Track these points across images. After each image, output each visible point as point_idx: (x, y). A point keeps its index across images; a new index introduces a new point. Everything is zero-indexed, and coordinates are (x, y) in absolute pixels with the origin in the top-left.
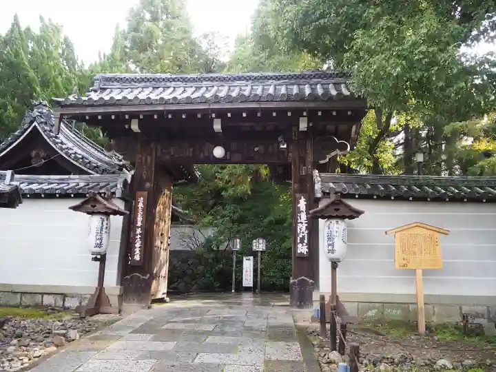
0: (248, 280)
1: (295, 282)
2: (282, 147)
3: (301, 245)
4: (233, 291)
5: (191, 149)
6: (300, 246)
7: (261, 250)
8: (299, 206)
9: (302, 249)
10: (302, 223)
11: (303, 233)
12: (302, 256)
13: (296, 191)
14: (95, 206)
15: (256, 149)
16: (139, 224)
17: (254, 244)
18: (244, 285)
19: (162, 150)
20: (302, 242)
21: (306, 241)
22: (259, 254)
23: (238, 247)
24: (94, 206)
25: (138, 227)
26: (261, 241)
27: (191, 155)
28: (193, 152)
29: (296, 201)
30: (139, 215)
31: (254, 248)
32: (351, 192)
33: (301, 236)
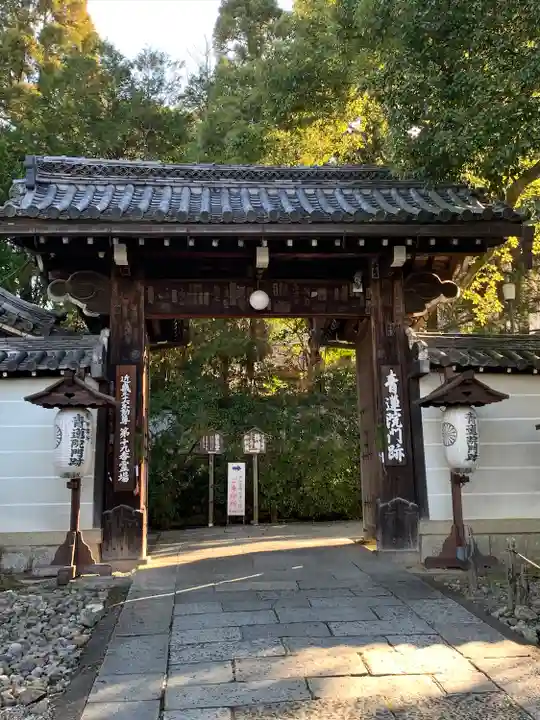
0: (236, 505)
1: (387, 506)
2: (355, 290)
3: (393, 446)
4: (211, 525)
5: (207, 294)
6: (391, 448)
7: (258, 451)
8: (386, 385)
9: (396, 453)
10: (393, 412)
11: (395, 427)
12: (396, 464)
13: (380, 362)
14: (73, 395)
15: (314, 294)
16: (125, 420)
17: (245, 442)
18: (229, 514)
19: (156, 294)
20: (394, 441)
21: (400, 441)
22: (255, 460)
23: (217, 448)
24: (70, 395)
25: (123, 426)
26: (257, 437)
27: (207, 303)
28: (211, 298)
29: (383, 378)
30: (124, 406)
31: (247, 448)
32: (473, 364)
33: (392, 433)
